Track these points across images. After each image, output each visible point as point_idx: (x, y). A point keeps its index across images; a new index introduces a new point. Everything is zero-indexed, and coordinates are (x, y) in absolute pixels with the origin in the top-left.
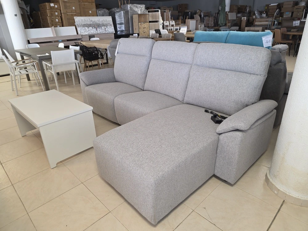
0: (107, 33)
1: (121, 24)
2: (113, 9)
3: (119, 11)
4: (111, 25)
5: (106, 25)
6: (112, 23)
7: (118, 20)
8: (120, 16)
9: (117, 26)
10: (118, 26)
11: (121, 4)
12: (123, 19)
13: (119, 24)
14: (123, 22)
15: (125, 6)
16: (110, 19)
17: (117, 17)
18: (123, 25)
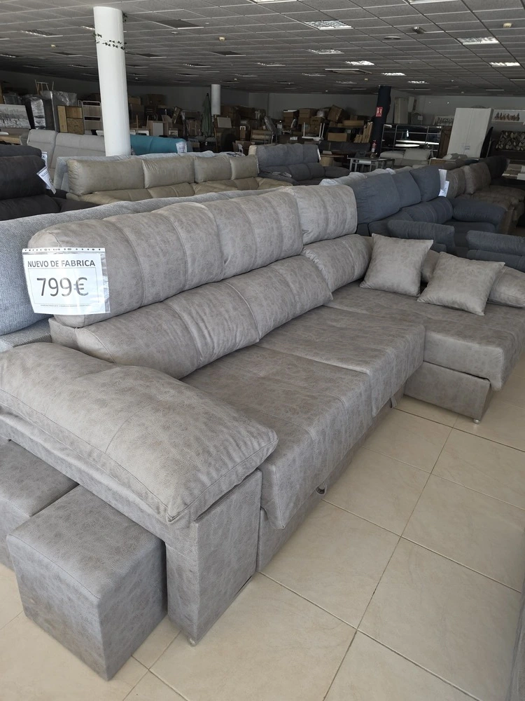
0: (19, 128)
1: (40, 117)
2: (28, 96)
3: (37, 100)
4: (24, 118)
5: (18, 117)
6: (25, 115)
7: (35, 112)
8: (38, 106)
9: (33, 120)
10: (35, 120)
11: (40, 89)
12: (43, 111)
13: (36, 117)
14: (43, 114)
15: (45, 92)
16: (22, 109)
17: (33, 106)
18: (44, 119)
